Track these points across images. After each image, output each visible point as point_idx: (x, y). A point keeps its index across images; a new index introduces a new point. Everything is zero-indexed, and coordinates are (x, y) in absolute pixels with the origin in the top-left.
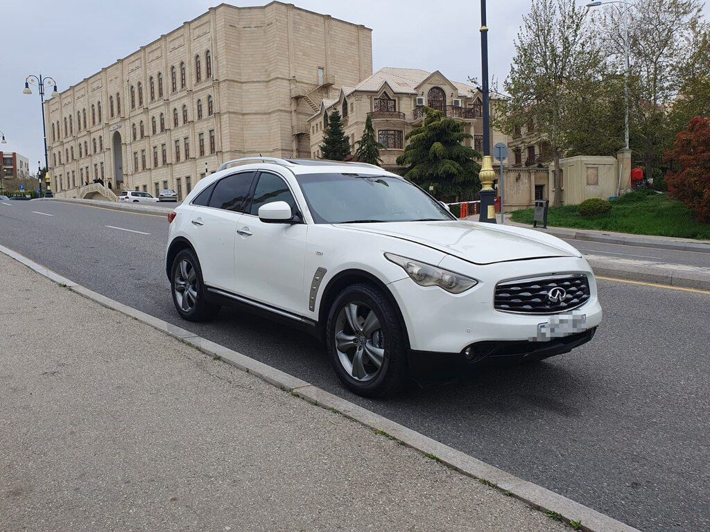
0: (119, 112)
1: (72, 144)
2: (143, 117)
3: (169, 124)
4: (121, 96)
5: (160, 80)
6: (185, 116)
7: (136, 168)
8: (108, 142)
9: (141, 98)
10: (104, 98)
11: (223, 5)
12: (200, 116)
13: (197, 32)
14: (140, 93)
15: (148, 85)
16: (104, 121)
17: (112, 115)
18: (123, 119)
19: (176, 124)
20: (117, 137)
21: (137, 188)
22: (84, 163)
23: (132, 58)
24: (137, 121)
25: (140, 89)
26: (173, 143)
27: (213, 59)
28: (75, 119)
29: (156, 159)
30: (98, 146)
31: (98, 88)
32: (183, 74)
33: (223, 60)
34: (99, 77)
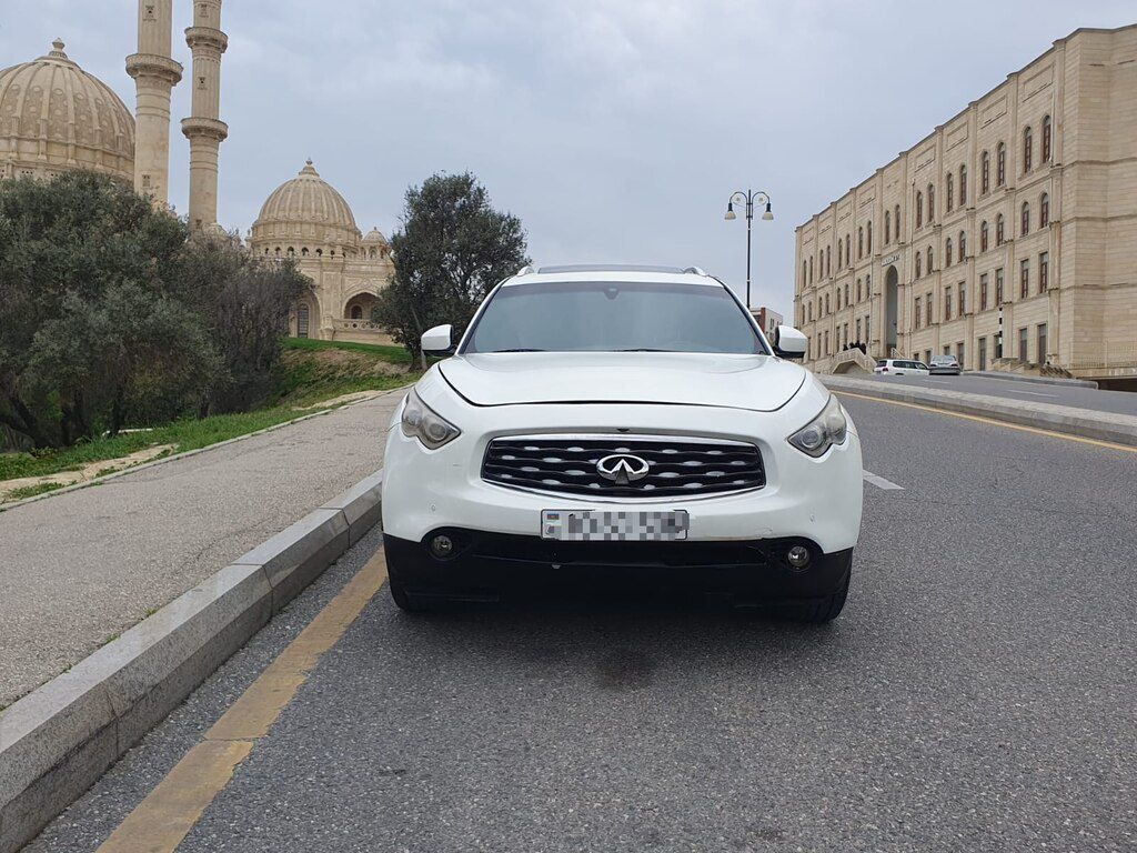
0: (898, 235)
1: (828, 289)
2: (933, 241)
3: (973, 248)
4: (902, 210)
5: (963, 177)
6: (1000, 233)
7: (917, 323)
8: (879, 284)
9: (931, 210)
10: (877, 213)
11: (1079, 31)
12: (1025, 230)
13: (1030, 87)
14: (931, 202)
15: (944, 188)
16: (875, 251)
17: (887, 241)
18: (903, 246)
19: (984, 247)
20: (892, 274)
21: (917, 355)
22: (843, 318)
23: (923, 147)
24: (922, 247)
25: (931, 195)
26: (978, 278)
27: (1054, 129)
28: (834, 252)
29: (948, 307)
30: (864, 291)
31: (870, 200)
32: (1001, 163)
33: (1072, 129)
34: (871, 183)
